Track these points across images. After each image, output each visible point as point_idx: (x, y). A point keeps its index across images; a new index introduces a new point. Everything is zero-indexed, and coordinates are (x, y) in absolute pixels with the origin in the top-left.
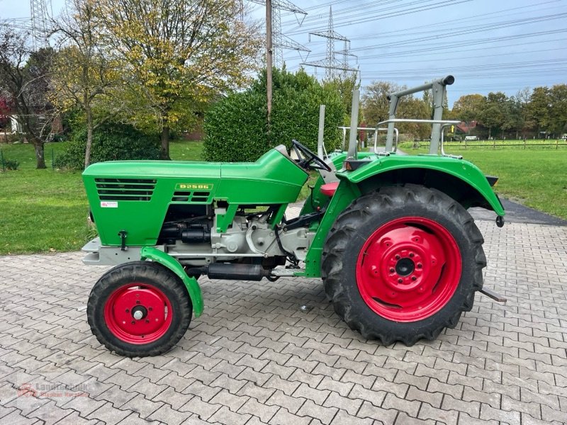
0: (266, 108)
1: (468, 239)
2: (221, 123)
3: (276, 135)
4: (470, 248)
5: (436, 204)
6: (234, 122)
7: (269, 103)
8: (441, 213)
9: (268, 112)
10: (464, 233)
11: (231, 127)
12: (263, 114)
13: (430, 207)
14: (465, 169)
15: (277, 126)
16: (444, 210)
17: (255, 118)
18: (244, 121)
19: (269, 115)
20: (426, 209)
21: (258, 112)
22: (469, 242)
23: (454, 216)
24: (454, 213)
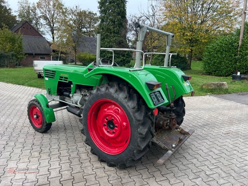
0: (238, 43)
1: (133, 118)
2: (211, 52)
3: (241, 58)
4: (134, 123)
5: (118, 94)
6: (218, 51)
7: (240, 40)
8: (120, 100)
9: (238, 45)
10: (131, 114)
11: (216, 54)
12: (236, 47)
13: (115, 96)
14: (130, 76)
15: (243, 53)
16: (122, 99)
17: (230, 49)
18: (223, 50)
19: (239, 47)
20: (113, 96)
21: (233, 46)
22: (134, 120)
23: (126, 103)
24: (127, 101)
